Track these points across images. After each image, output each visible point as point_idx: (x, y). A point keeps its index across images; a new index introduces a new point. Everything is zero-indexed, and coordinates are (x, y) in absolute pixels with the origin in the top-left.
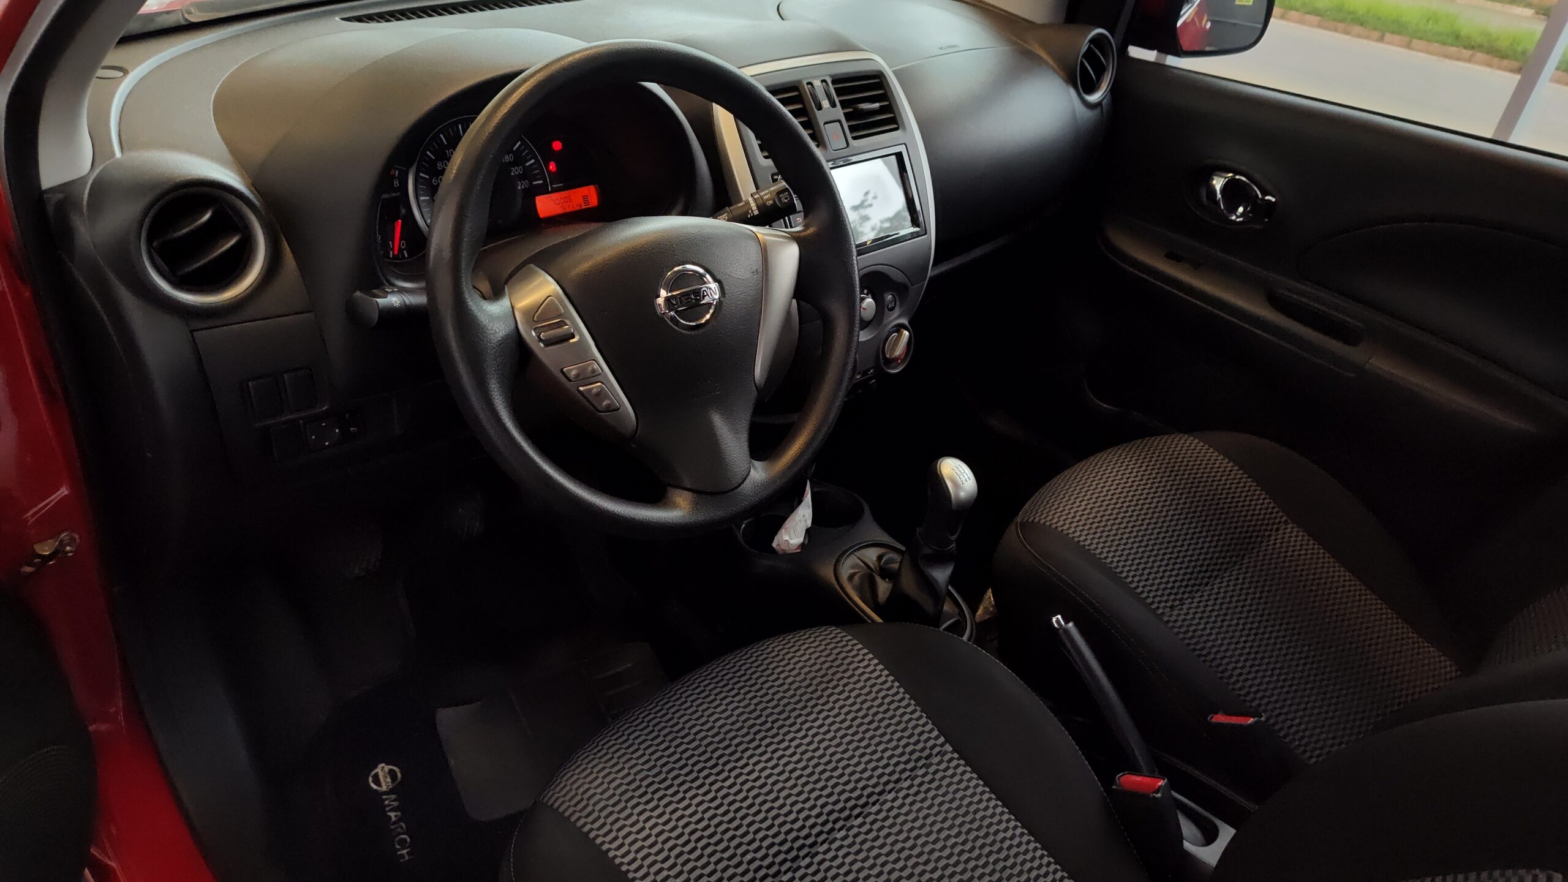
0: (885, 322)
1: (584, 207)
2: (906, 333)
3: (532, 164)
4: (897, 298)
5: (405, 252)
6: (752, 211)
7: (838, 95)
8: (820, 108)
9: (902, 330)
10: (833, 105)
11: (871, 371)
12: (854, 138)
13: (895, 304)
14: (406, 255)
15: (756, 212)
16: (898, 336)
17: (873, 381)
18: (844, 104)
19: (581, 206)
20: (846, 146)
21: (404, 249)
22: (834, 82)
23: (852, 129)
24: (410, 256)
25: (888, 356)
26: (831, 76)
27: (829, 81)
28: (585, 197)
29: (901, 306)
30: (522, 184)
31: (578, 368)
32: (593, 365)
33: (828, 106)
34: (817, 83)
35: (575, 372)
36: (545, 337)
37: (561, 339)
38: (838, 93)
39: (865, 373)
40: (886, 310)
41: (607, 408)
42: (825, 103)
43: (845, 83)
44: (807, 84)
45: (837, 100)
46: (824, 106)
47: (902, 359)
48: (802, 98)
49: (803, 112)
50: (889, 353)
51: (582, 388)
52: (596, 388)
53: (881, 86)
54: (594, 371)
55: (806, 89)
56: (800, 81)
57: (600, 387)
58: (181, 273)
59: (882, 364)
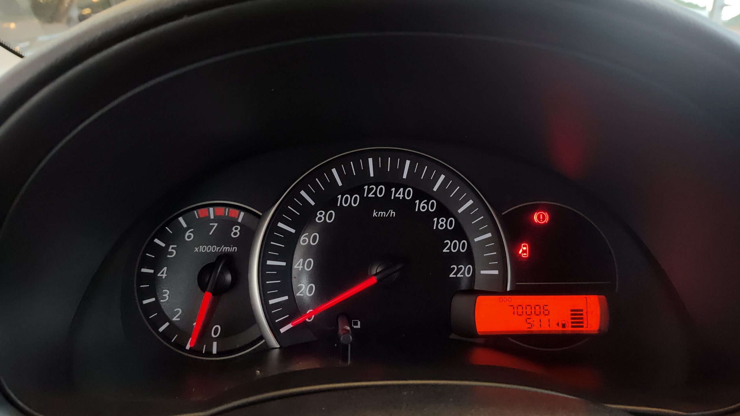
3: (486, 241)
19: (563, 327)
28: (575, 315)
30: (459, 270)
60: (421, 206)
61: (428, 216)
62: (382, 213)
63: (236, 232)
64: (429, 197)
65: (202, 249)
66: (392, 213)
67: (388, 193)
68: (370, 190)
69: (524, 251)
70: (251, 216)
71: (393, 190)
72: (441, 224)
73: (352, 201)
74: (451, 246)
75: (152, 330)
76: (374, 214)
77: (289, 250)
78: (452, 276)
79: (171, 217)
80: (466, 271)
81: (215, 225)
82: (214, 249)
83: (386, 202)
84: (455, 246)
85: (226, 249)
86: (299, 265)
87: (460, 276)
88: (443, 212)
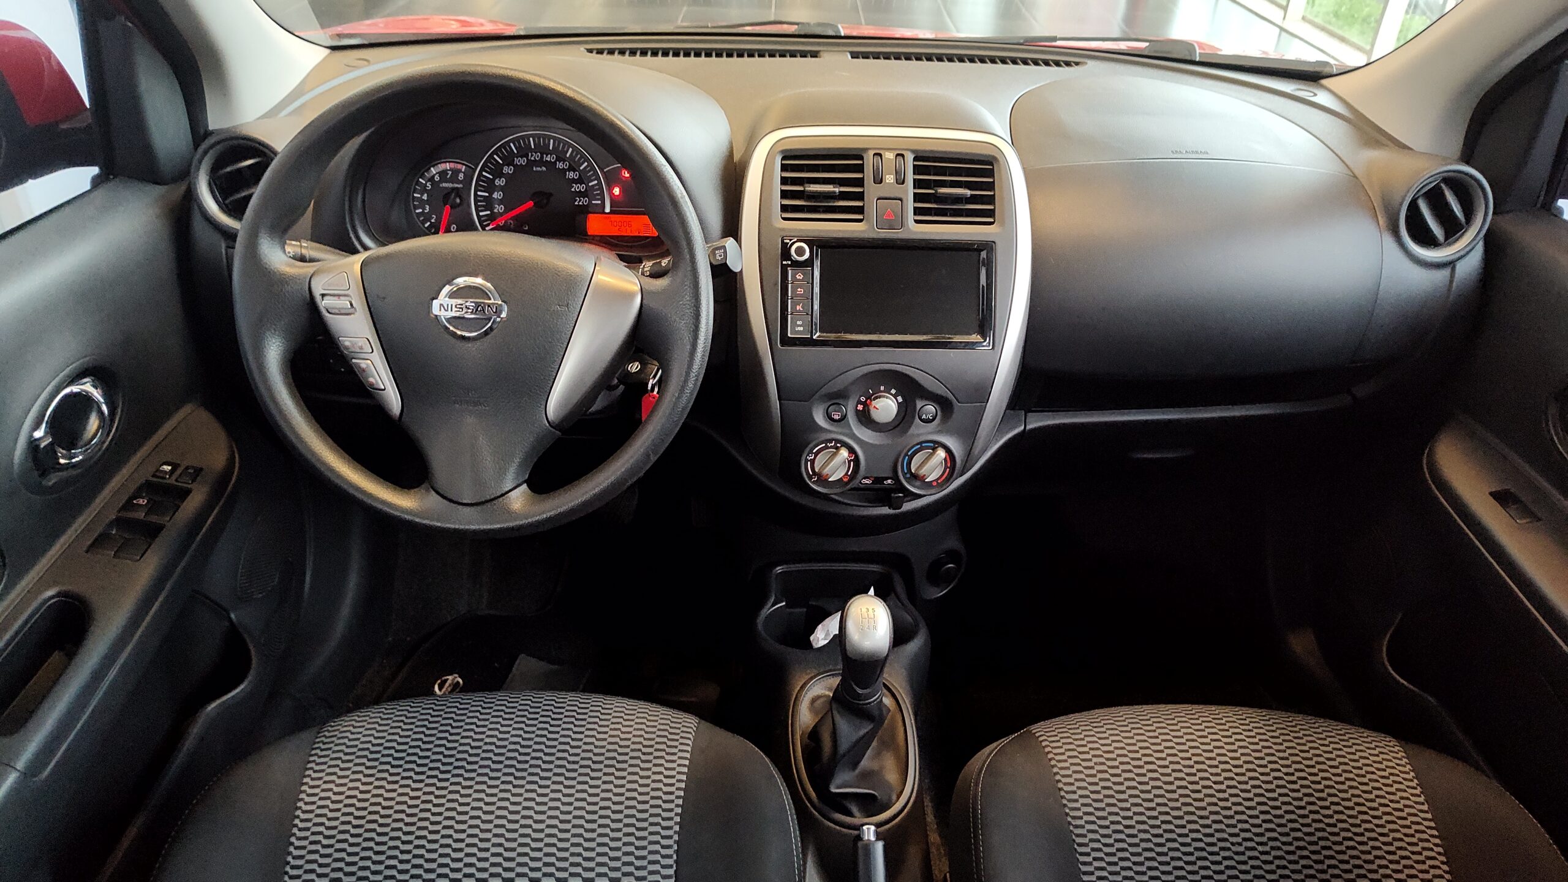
0: (912, 431)
1: (643, 234)
2: (943, 455)
3: (594, 185)
4: (939, 413)
7: (915, 173)
8: (879, 180)
9: (939, 448)
10: (901, 181)
11: (889, 481)
12: (917, 222)
13: (934, 417)
16: (930, 454)
18: (917, 184)
19: (640, 233)
20: (900, 227)
22: (915, 159)
23: (917, 211)
25: (913, 471)
26: (913, 151)
27: (910, 157)
29: (943, 420)
30: (580, 200)
31: (350, 341)
32: (362, 342)
33: (892, 181)
34: (889, 156)
35: (347, 344)
36: (327, 305)
37: (343, 311)
38: (917, 170)
39: (878, 480)
40: (917, 420)
41: (371, 385)
42: (890, 179)
43: (935, 162)
44: (875, 154)
45: (910, 177)
46: (887, 181)
47: (937, 483)
48: (860, 169)
49: (860, 182)
50: (916, 470)
51: (354, 361)
52: (363, 364)
53: (990, 173)
54: (361, 348)
55: (869, 160)
56: (866, 150)
57: (367, 364)
58: (227, 202)
59: (905, 478)
60: (560, 165)
61: (564, 171)
62: (539, 169)
63: (461, 176)
64: (564, 161)
65: (444, 185)
66: (544, 169)
67: (542, 157)
68: (532, 155)
69: (617, 191)
70: (468, 169)
71: (545, 156)
72: (571, 175)
73: (522, 161)
74: (576, 188)
75: (421, 226)
76: (534, 169)
77: (490, 187)
78: (576, 203)
79: (427, 168)
80: (584, 201)
81: (450, 173)
82: (450, 185)
83: (541, 162)
84: (578, 188)
85: (456, 185)
86: (495, 195)
87: (581, 203)
88: (572, 169)
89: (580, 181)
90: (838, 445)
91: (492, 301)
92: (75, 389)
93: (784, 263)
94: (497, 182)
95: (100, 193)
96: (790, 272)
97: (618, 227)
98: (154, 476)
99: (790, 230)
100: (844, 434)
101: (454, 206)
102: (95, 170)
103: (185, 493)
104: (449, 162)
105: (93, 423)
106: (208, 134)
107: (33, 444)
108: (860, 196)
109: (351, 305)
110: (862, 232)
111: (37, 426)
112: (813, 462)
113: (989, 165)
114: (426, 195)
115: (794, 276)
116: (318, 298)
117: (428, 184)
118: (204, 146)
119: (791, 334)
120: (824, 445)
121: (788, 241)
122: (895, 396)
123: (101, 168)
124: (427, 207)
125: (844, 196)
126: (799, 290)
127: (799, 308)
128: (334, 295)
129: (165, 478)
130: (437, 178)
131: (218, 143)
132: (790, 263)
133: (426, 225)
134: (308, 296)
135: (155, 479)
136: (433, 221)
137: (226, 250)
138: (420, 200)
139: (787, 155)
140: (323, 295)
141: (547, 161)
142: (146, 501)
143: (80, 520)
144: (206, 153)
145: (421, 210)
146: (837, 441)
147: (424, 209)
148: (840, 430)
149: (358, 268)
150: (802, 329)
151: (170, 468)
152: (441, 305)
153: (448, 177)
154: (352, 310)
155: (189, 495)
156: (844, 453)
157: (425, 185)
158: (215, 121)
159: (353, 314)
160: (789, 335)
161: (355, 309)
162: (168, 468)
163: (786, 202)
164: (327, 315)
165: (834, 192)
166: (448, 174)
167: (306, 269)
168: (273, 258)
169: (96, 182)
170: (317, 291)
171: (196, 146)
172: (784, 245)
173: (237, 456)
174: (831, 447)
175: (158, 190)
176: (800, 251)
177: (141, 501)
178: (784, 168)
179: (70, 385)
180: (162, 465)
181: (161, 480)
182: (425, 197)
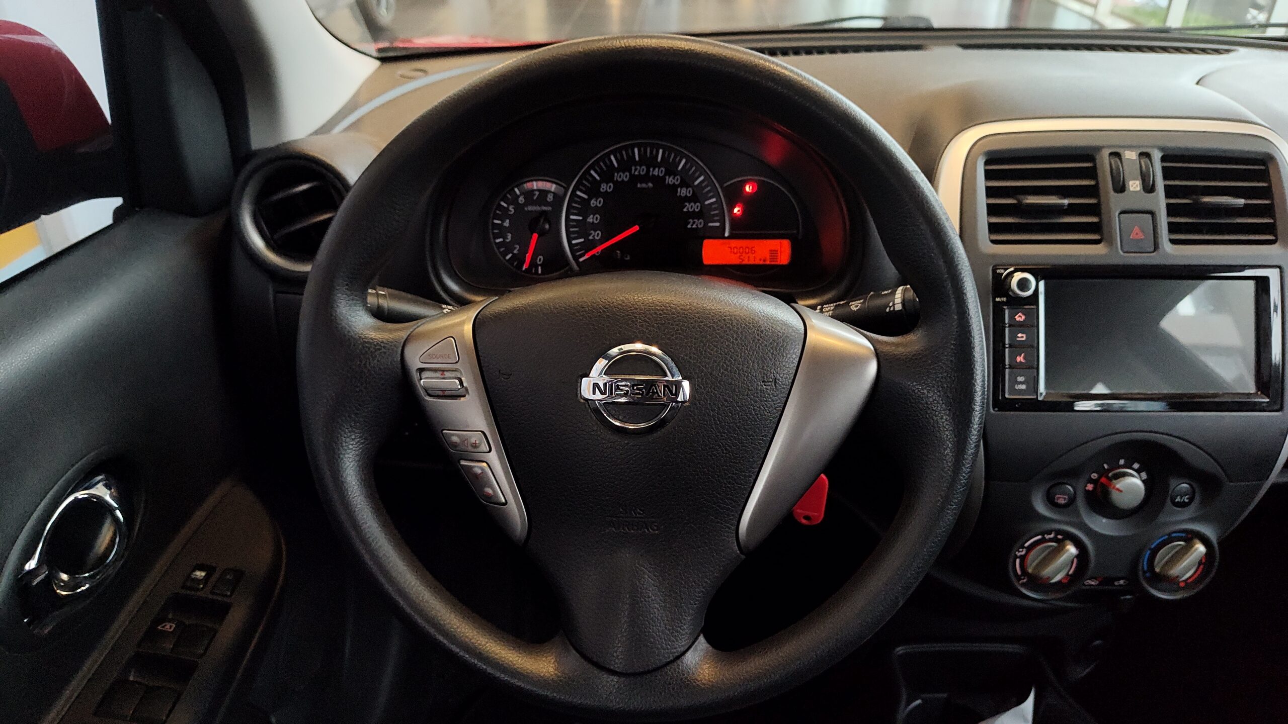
0: (1162, 518)
1: (768, 262)
2: (1201, 548)
3: (712, 204)
5: (540, 268)
6: (894, 305)
7: (1165, 178)
8: (1120, 188)
9: (1197, 541)
10: (1149, 188)
11: (1122, 582)
12: (1173, 242)
13: (1191, 499)
14: (540, 272)
15: (898, 307)
16: (1183, 548)
17: (1128, 597)
18: (1170, 192)
19: (765, 261)
20: (1152, 249)
21: (540, 265)
22: (1164, 159)
23: (1173, 228)
24: (543, 273)
25: (1157, 570)
26: (1162, 149)
27: (1157, 155)
28: (773, 252)
29: (1203, 503)
30: (694, 223)
31: (458, 436)
32: (475, 438)
33: (1138, 189)
34: (1130, 155)
35: (455, 439)
36: (426, 385)
37: (447, 393)
38: (1168, 174)
39: (1109, 581)
40: (1169, 503)
41: (489, 498)
42: (1134, 185)
43: (1189, 162)
44: (1111, 154)
45: (1160, 184)
46: (1131, 189)
47: (1186, 583)
48: (1092, 173)
49: (1093, 191)
50: (1163, 567)
51: (463, 463)
52: (478, 468)
53: (1264, 175)
54: (475, 446)
55: (1104, 160)
56: (1098, 149)
57: (482, 469)
58: (275, 237)
59: (1145, 578)
60: (670, 180)
61: (674, 187)
62: (644, 185)
63: (550, 197)
64: (675, 174)
65: (530, 208)
66: (650, 185)
67: (648, 171)
68: (636, 170)
69: (738, 211)
70: (559, 188)
71: (651, 169)
72: (683, 192)
73: (624, 177)
74: (689, 207)
75: (502, 258)
76: (639, 185)
77: (585, 209)
78: (689, 226)
79: (510, 188)
80: (699, 224)
81: (537, 193)
82: (537, 208)
83: (646, 178)
84: (692, 207)
85: (544, 208)
86: (590, 219)
87: (694, 226)
88: (684, 184)
89: (694, 198)
90: (1060, 537)
91: (669, 378)
92: (81, 495)
93: (998, 299)
94: (593, 203)
95: (124, 228)
96: (1007, 312)
97: (739, 255)
98: (183, 587)
99: (1002, 256)
100: (1067, 523)
101: (542, 234)
102: (118, 201)
103: (220, 611)
104: (536, 180)
105: (106, 533)
106: (252, 155)
107: (22, 580)
108: (1095, 210)
109: (461, 383)
110: (1101, 256)
111: (27, 556)
112: (1023, 558)
113: (1259, 165)
114: (508, 221)
115: (1012, 317)
116: (415, 376)
117: (511, 208)
118: (249, 167)
119: (1010, 394)
120: (1040, 537)
121: (1002, 271)
122: (1138, 471)
123: (124, 199)
124: (509, 236)
125: (1073, 210)
126: (1020, 335)
127: (1020, 359)
128: (435, 370)
129: (198, 590)
130: (521, 200)
131: (263, 165)
132: (1005, 299)
133: (508, 257)
134: (399, 371)
135: (183, 591)
136: (515, 252)
137: (275, 297)
138: (500, 227)
139: (993, 158)
140: (421, 370)
141: (653, 175)
142: (174, 626)
143: (88, 662)
144: (249, 177)
145: (501, 240)
146: (1058, 532)
147: (505, 238)
148: (1067, 519)
149: (468, 328)
150: (1023, 387)
151: (203, 574)
152: (596, 385)
153: (535, 198)
154: (462, 391)
155: (227, 613)
156: (1072, 550)
157: (507, 209)
158: (259, 140)
159: (464, 396)
160: (1007, 396)
161: (467, 390)
162: (200, 574)
163: (994, 220)
164: (428, 398)
165: (1062, 205)
166: (535, 195)
167: (398, 332)
168: (353, 319)
169: (119, 214)
170: (415, 361)
171: (237, 171)
172: (996, 276)
173: (284, 546)
174: (1051, 540)
175: (193, 224)
176: (1023, 284)
177: (169, 627)
178: (989, 175)
179: (74, 492)
180: (194, 570)
181: (193, 593)
182: (507, 223)
